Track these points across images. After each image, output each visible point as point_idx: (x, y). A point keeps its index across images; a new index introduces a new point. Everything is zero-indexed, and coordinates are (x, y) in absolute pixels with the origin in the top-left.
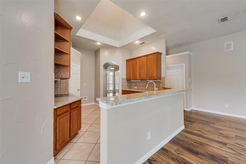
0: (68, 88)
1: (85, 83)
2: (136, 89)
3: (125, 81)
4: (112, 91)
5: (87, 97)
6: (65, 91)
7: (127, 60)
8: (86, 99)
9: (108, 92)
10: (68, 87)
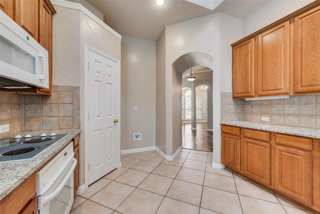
0: (78, 118)
1: (136, 107)
2: (264, 122)
3: (230, 100)
4: (191, 122)
5: (140, 134)
6: (71, 124)
7: (233, 46)
8: (138, 139)
9: (183, 122)
10: (79, 116)
